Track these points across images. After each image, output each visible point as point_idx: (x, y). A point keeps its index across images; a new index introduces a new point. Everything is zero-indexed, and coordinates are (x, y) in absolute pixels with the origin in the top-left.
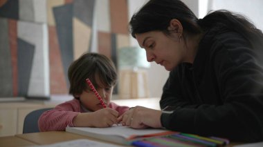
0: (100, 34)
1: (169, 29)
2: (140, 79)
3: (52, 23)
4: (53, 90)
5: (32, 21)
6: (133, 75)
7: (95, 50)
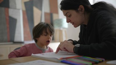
0: (46, 14)
1: (78, 9)
2: (64, 33)
3: (24, 9)
4: (25, 39)
5: (15, 8)
6: (61, 31)
7: (43, 21)
